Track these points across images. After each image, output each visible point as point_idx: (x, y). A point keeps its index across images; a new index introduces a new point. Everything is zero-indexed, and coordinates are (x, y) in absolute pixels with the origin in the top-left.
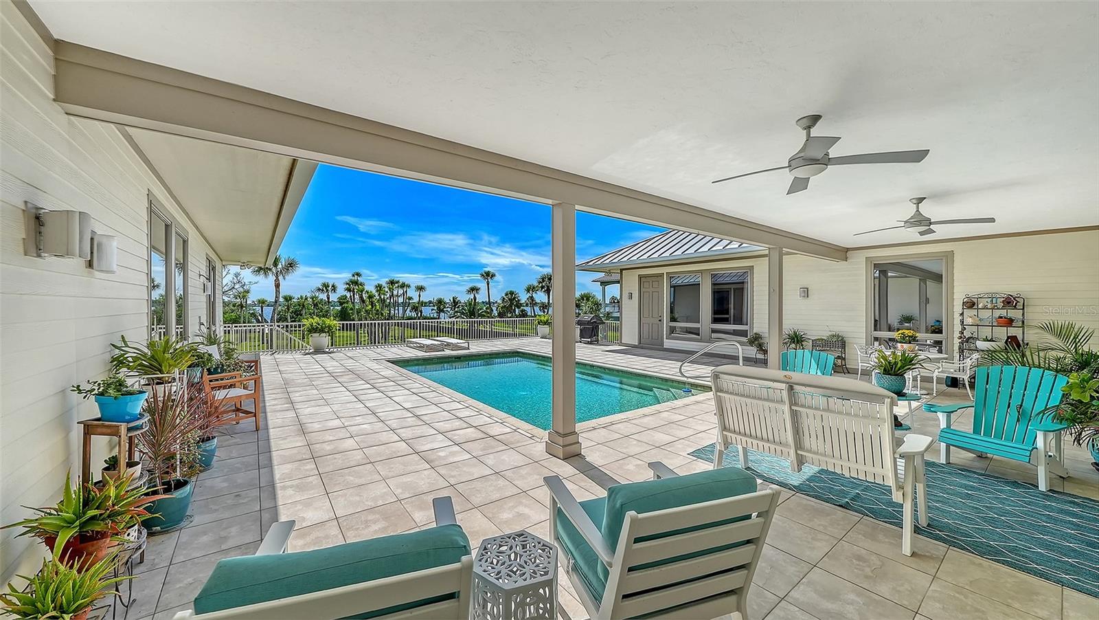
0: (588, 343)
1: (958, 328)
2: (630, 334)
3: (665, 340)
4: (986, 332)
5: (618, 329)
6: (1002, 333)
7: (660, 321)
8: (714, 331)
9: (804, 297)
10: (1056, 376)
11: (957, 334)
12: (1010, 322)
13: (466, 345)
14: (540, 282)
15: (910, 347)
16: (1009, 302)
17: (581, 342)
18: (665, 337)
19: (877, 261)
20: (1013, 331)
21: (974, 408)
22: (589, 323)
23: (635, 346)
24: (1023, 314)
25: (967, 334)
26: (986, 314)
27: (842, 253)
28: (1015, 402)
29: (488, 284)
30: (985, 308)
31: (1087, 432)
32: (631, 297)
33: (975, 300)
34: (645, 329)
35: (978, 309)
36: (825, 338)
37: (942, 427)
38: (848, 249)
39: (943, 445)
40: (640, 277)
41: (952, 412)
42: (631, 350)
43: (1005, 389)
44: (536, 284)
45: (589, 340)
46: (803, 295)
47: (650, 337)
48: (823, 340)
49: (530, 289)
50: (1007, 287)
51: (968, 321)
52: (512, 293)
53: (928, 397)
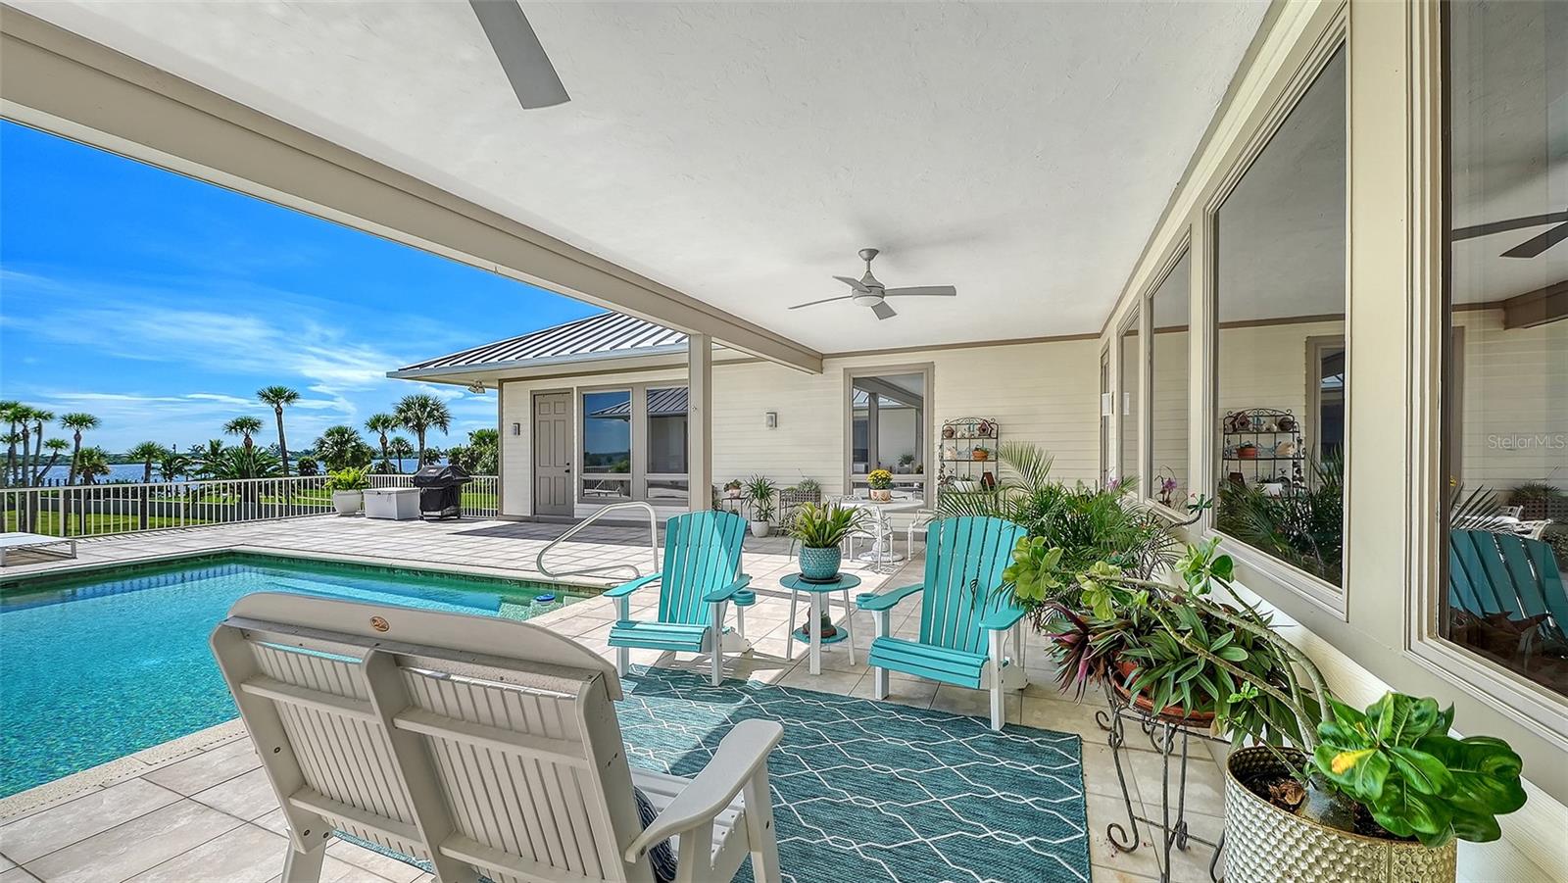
0: (441, 519)
1: (937, 465)
2: (517, 501)
3: (576, 503)
4: (964, 469)
5: (496, 490)
6: (978, 469)
7: (568, 471)
8: (652, 485)
9: (772, 426)
10: (1015, 527)
11: (937, 474)
12: (983, 455)
13: (68, 548)
14: (401, 411)
15: (883, 495)
16: (986, 429)
17: (422, 519)
18: (576, 500)
19: (856, 374)
20: (990, 467)
21: (922, 591)
22: (436, 480)
23: (526, 520)
24: (997, 445)
25: (947, 474)
26: (964, 445)
27: (814, 360)
28: (970, 577)
29: (279, 414)
30: (963, 437)
31: (1047, 612)
32: (518, 430)
33: (954, 427)
34: (544, 486)
35: (956, 439)
36: (796, 487)
37: (877, 637)
38: (823, 357)
39: (879, 670)
40: (534, 395)
41: (891, 606)
42: (520, 528)
43: (959, 554)
44: (392, 413)
45: (439, 513)
46: (770, 423)
47: (552, 502)
48: (793, 490)
49: (379, 423)
50: (982, 411)
51: (948, 455)
52: (341, 431)
53: (902, 563)
